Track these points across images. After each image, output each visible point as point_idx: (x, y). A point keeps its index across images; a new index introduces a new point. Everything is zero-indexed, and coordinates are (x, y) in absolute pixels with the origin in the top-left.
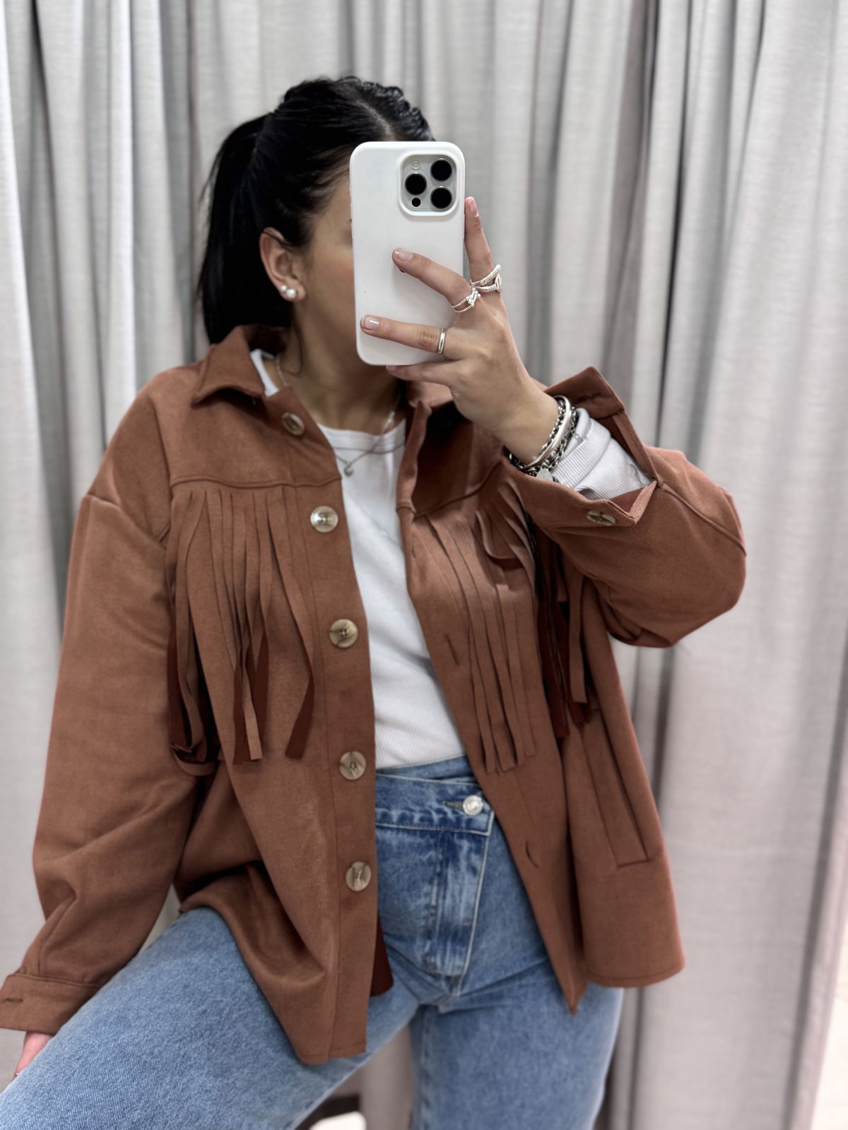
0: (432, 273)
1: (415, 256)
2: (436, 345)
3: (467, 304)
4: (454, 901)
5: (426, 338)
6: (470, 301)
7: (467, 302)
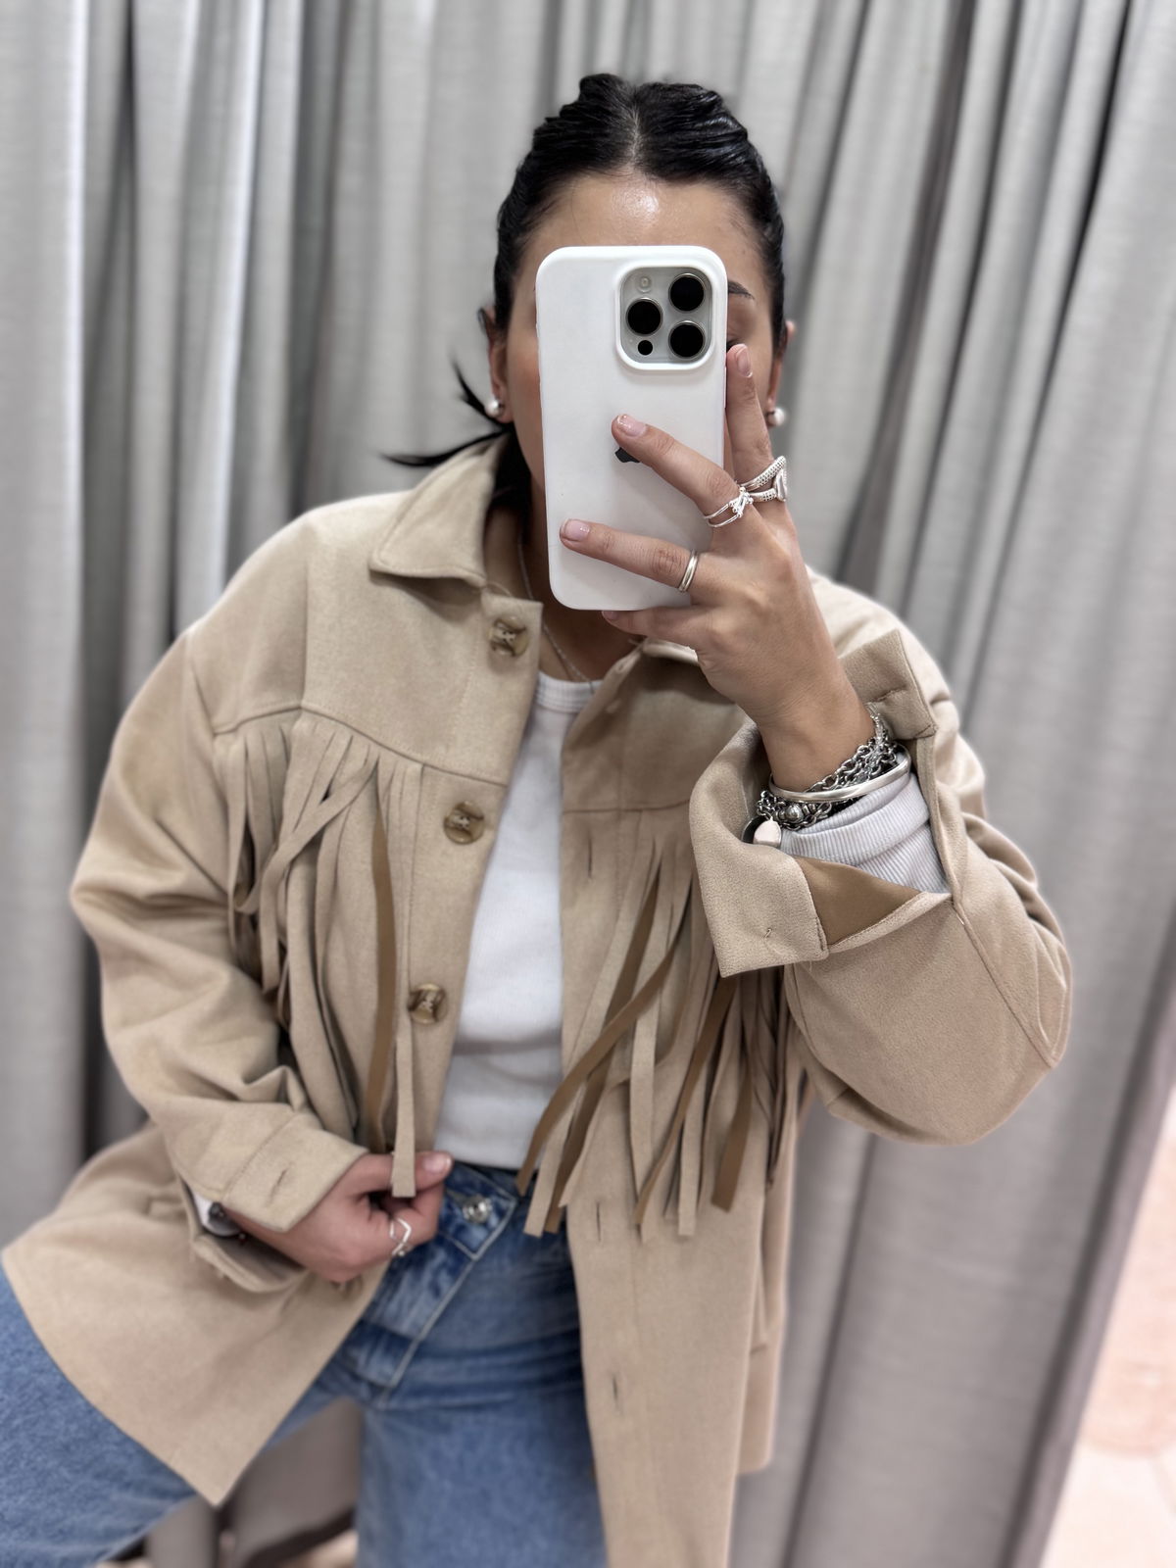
0: (676, 459)
1: (650, 430)
2: (680, 574)
3: (730, 512)
5: (663, 560)
6: (735, 508)
7: (730, 509)
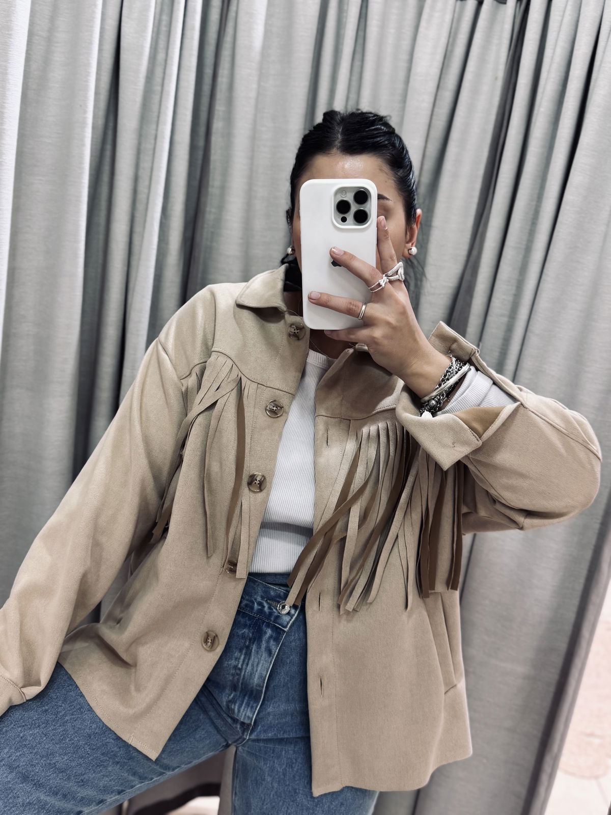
0: (355, 265)
2: (358, 312)
3: (379, 285)
4: (253, 669)
5: (351, 306)
6: (381, 283)
